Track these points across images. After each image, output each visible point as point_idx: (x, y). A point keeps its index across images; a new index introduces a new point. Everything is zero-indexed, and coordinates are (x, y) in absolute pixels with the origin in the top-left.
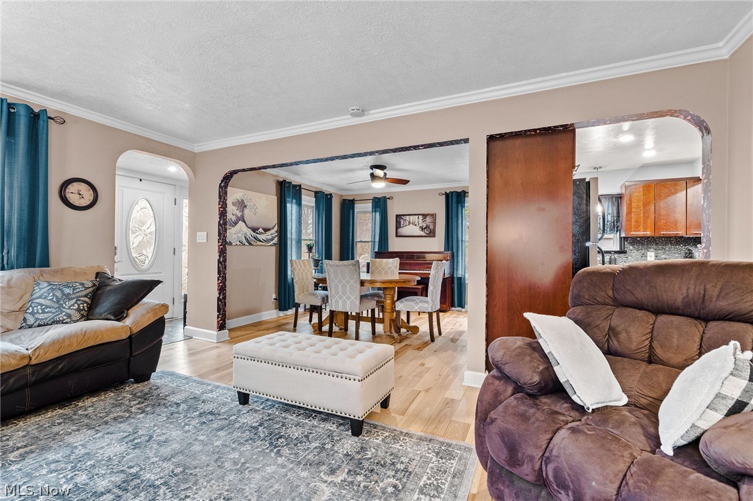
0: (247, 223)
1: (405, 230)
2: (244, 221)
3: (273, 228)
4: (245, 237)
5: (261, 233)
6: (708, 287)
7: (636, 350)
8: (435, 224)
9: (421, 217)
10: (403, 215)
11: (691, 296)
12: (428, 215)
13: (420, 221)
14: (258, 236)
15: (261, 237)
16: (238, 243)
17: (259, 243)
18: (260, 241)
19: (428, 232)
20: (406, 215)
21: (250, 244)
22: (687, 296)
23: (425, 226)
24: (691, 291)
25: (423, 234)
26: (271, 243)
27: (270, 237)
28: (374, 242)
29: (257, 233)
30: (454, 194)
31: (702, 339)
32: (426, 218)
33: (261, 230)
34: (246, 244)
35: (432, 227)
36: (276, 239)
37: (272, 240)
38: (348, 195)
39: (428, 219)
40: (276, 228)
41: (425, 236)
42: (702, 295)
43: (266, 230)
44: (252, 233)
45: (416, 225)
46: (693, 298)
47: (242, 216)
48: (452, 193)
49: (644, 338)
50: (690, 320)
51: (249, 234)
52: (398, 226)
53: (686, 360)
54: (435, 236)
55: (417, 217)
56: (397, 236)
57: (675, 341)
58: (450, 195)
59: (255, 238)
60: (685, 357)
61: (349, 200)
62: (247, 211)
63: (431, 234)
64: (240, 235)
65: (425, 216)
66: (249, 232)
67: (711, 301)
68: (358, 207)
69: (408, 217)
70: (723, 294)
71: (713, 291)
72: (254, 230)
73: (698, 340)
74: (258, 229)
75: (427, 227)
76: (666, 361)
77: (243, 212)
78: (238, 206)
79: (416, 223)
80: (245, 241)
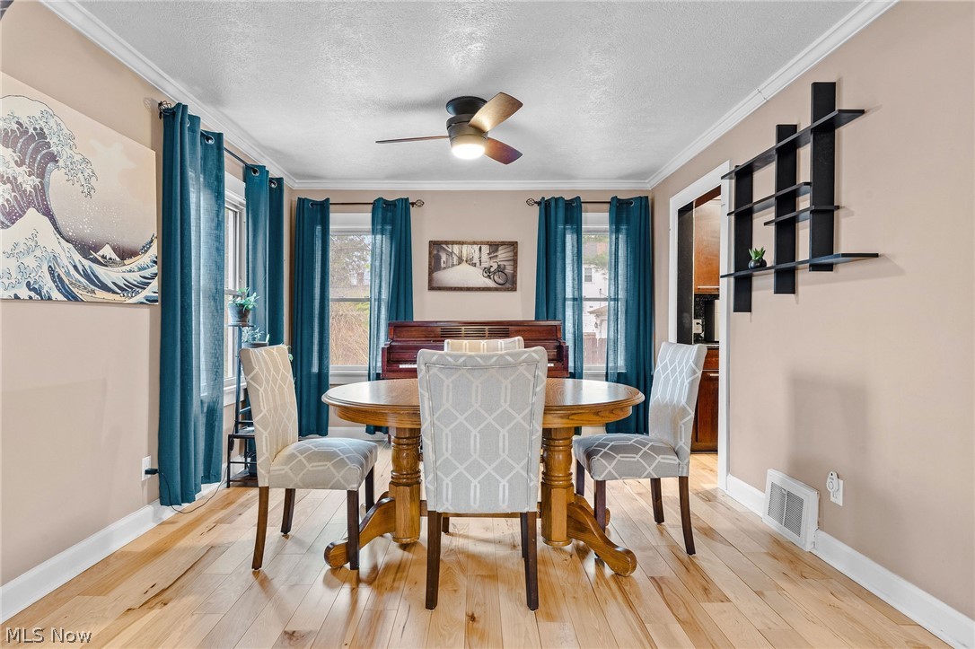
0: (60, 222)
1: (449, 276)
2: (47, 212)
3: (146, 249)
4: (51, 271)
5: (105, 262)
8: (515, 261)
9: (486, 249)
10: (447, 243)
12: (503, 244)
13: (485, 257)
14: (99, 270)
15: (108, 275)
16: (24, 293)
17: (101, 294)
18: (105, 287)
19: (501, 281)
20: (453, 243)
21: (72, 298)
23: (495, 266)
25: (490, 283)
26: (140, 297)
27: (135, 277)
28: (379, 300)
29: (95, 261)
30: (561, 204)
32: (497, 250)
33: (107, 251)
34: (56, 295)
35: (509, 270)
36: (155, 285)
37: (143, 286)
38: (314, 190)
39: (503, 254)
40: (154, 251)
41: (496, 289)
43: (125, 254)
44: (77, 257)
45: (474, 265)
47: (42, 190)
48: (557, 200)
51: (64, 261)
52: (435, 265)
54: (514, 289)
55: (476, 248)
56: (431, 288)
58: (553, 204)
59: (86, 276)
61: (314, 203)
62: (56, 176)
63: (508, 285)
64: (30, 261)
65: (494, 246)
66: (68, 256)
68: (337, 220)
69: (456, 248)
72: (87, 249)
74: (97, 248)
75: (500, 270)
77: (42, 175)
78: (23, 152)
79: (476, 260)
80: (48, 286)
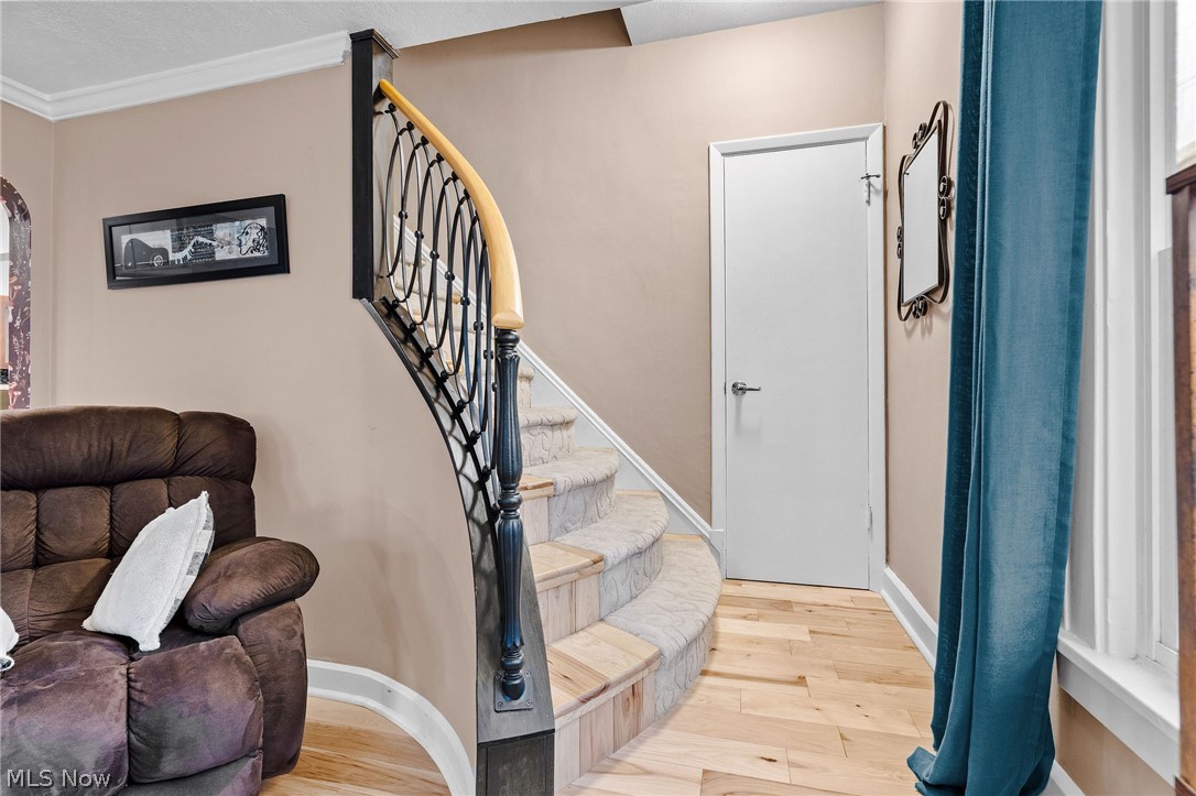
6: (116, 440)
7: (14, 555)
11: (94, 456)
22: (90, 455)
24: (94, 449)
31: (111, 511)
42: (108, 453)
46: (97, 458)
49: (26, 532)
50: (92, 489)
53: (96, 543)
57: (79, 521)
60: (94, 540)
67: (120, 459)
70: (134, 446)
71: (122, 444)
73: (106, 512)
76: (66, 554)
